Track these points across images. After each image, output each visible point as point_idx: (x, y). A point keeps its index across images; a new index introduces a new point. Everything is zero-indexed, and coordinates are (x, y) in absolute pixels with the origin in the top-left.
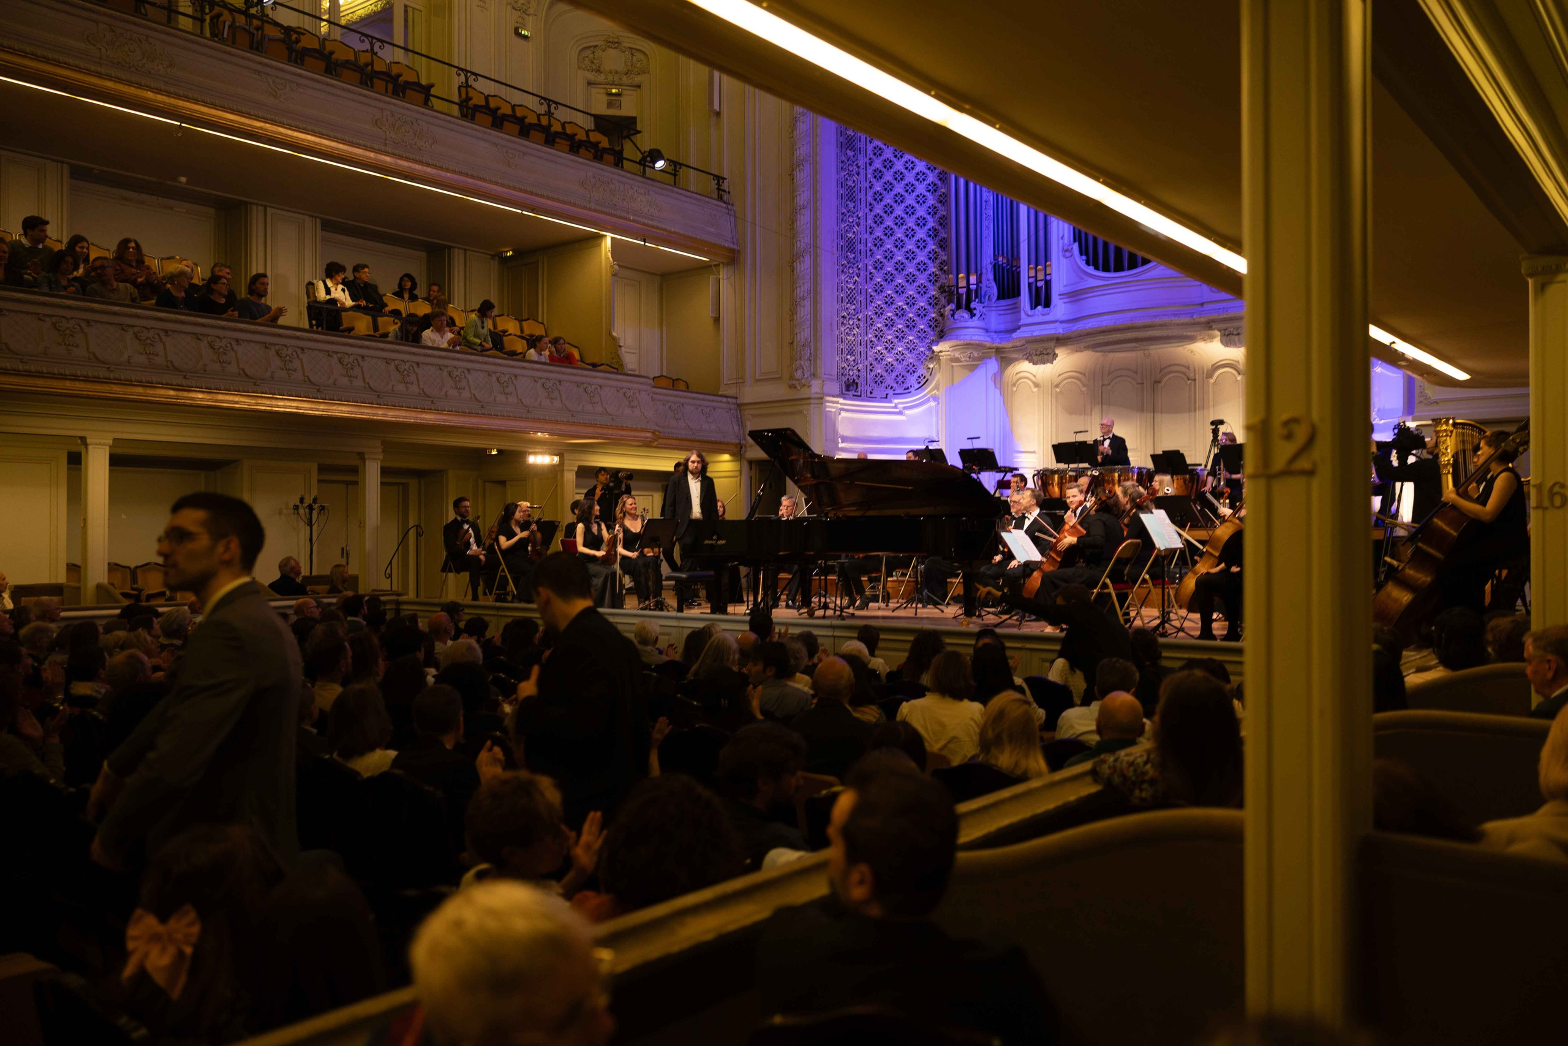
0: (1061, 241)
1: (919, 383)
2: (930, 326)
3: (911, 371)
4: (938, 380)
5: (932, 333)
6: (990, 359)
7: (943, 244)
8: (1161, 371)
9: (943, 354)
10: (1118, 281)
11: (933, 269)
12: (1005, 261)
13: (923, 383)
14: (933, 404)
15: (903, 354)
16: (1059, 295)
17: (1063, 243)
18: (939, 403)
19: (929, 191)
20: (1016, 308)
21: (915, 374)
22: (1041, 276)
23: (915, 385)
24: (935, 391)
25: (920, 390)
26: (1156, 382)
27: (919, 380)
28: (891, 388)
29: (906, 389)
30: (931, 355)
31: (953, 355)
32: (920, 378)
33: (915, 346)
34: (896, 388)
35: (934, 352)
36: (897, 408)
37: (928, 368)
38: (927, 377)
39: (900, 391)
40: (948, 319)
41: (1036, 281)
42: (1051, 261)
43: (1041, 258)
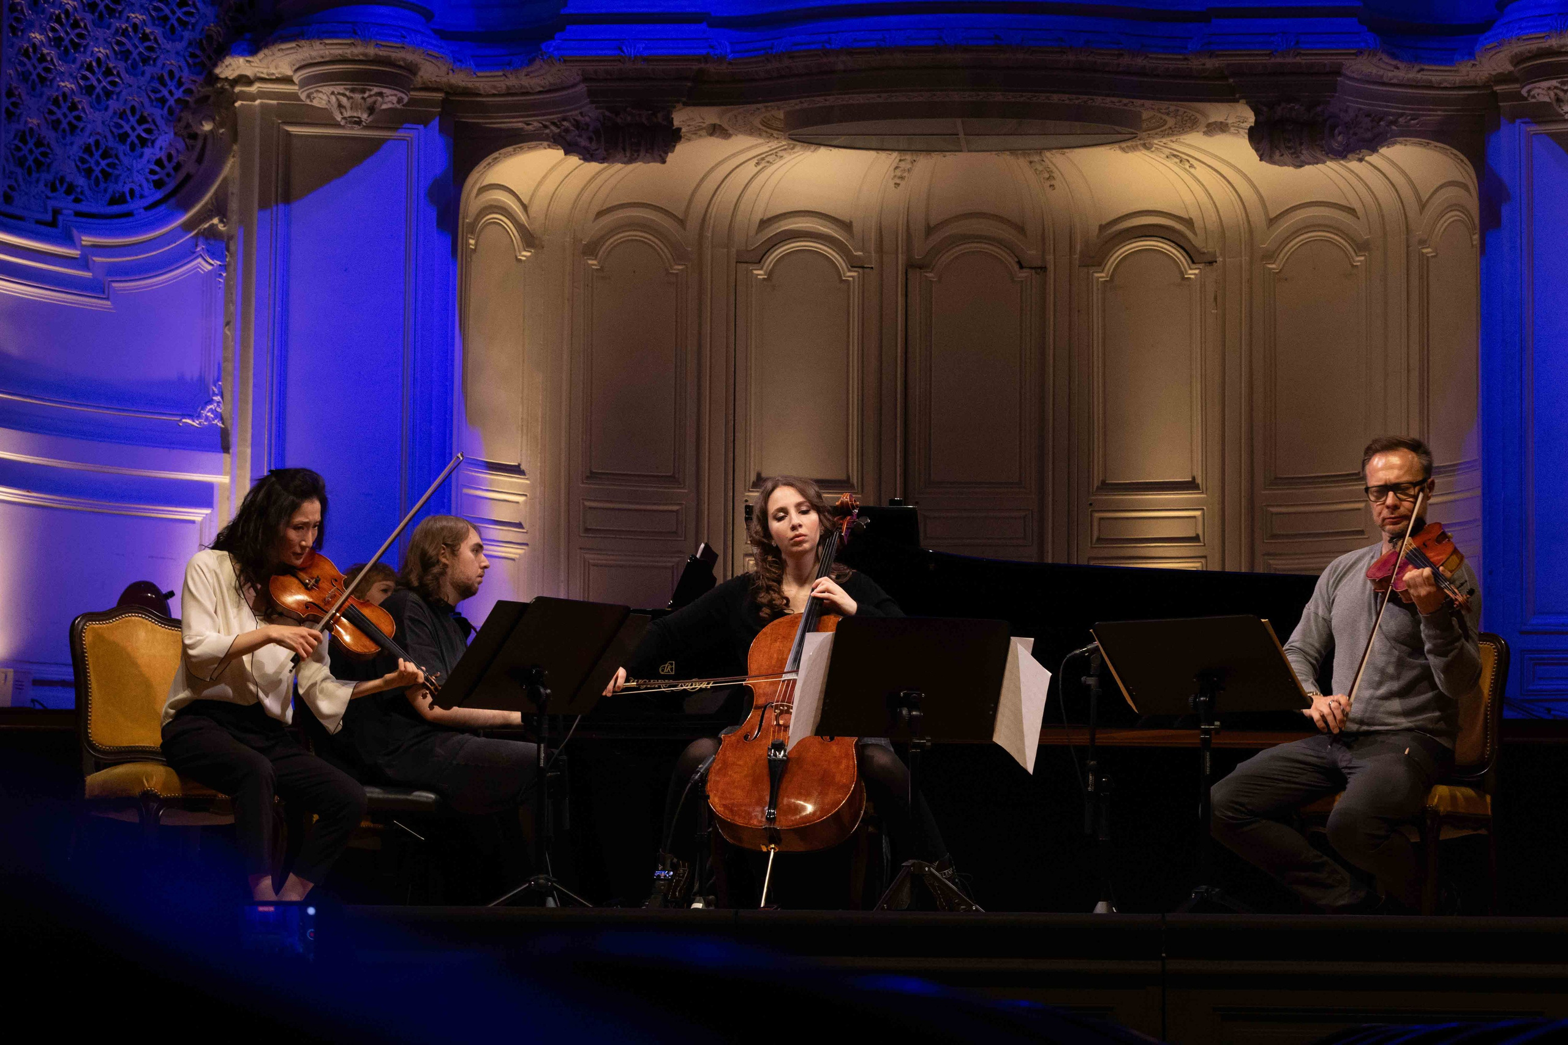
1: (159, 184)
3: (133, 137)
4: (225, 179)
6: (423, 120)
9: (254, 89)
13: (174, 185)
14: (205, 265)
15: (108, 72)
21: (148, 151)
23: (148, 189)
24: (216, 221)
25: (162, 208)
26: (912, 265)
27: (161, 174)
28: (70, 189)
29: (118, 199)
30: (207, 90)
31: (295, 96)
32: (162, 166)
33: (150, 49)
34: (87, 192)
35: (217, 79)
36: (86, 267)
37: (194, 136)
38: (190, 167)
39: (97, 207)
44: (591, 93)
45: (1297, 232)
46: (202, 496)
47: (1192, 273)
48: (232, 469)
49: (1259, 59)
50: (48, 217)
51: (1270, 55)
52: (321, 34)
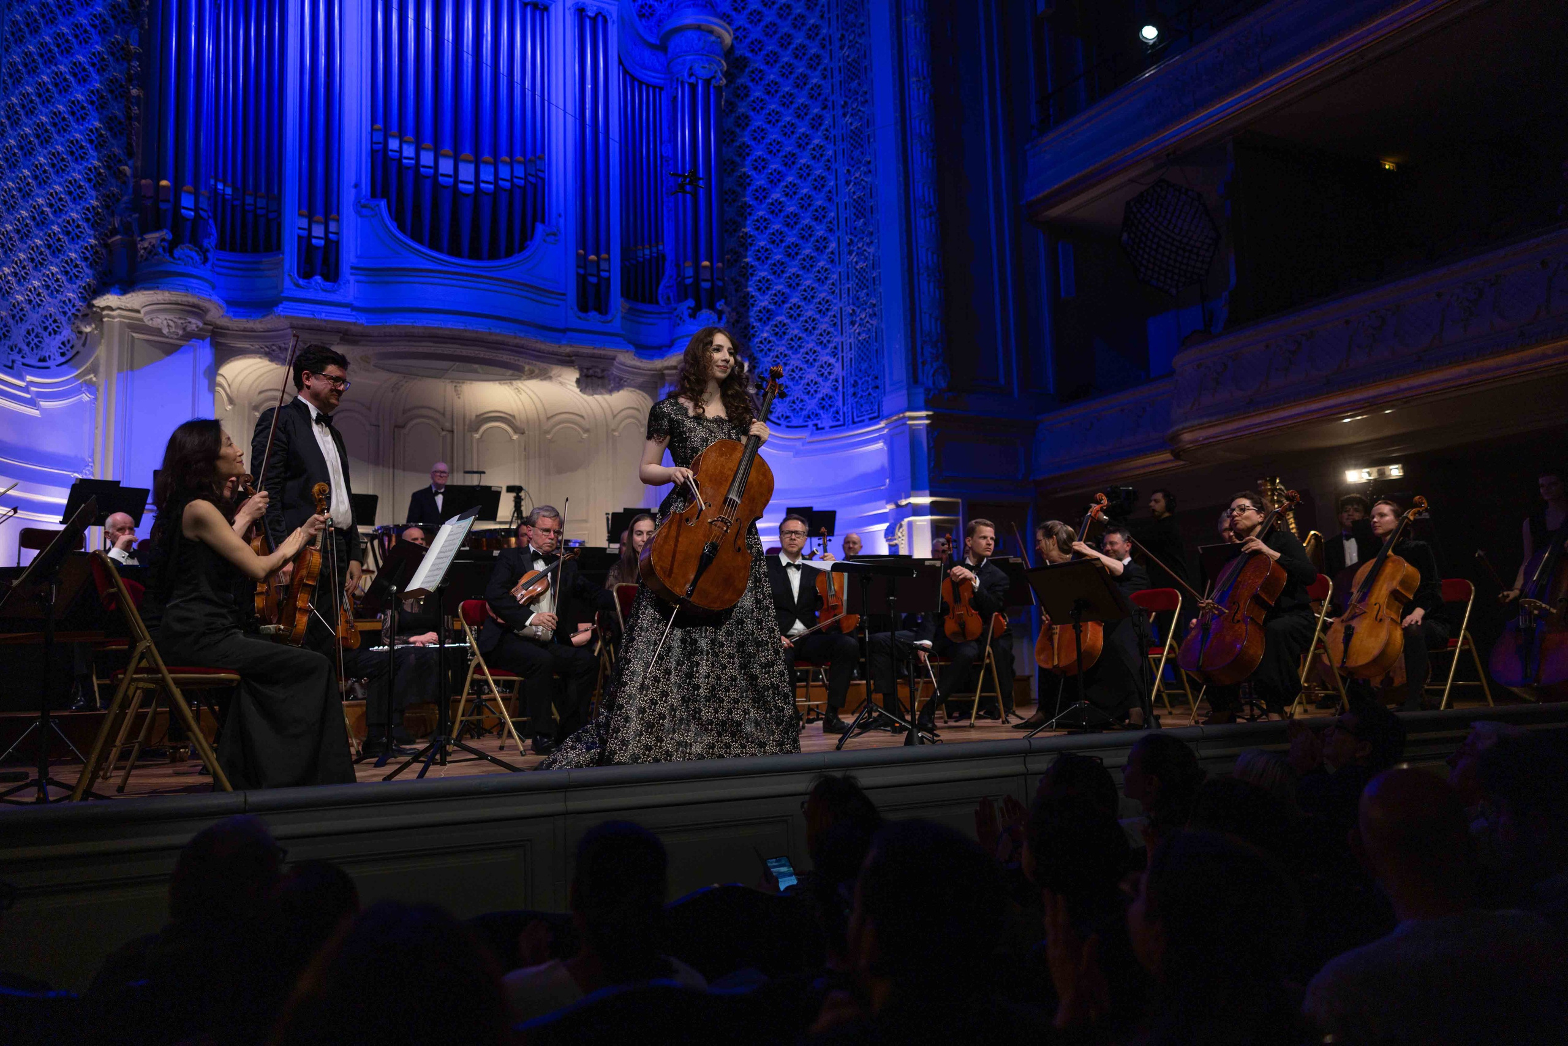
0: (353, 191)
1: (63, 354)
2: (86, 259)
3: (50, 329)
4: (97, 357)
5: (87, 271)
6: (203, 338)
7: (113, 127)
9: (114, 313)
10: (464, 270)
11: (93, 160)
12: (229, 191)
13: (71, 356)
14: (86, 397)
15: (39, 294)
16: (352, 268)
17: (358, 194)
18: (96, 399)
19: (94, 26)
20: (256, 269)
21: (58, 337)
22: (318, 231)
23: (58, 356)
24: (92, 376)
25: (64, 367)
26: (396, 426)
27: (64, 350)
28: (20, 351)
29: (43, 360)
30: (88, 311)
31: (141, 320)
32: (64, 345)
33: (60, 286)
34: (28, 353)
35: (93, 306)
36: (28, 392)
37: (81, 332)
38: (79, 348)
39: (33, 361)
40: (156, 254)
41: (310, 236)
42: (338, 213)
43: (319, 204)
44: (292, 334)
45: (560, 423)
47: (515, 437)
49: (587, 350)
50: (10, 364)
51: (594, 348)
52: (168, 290)
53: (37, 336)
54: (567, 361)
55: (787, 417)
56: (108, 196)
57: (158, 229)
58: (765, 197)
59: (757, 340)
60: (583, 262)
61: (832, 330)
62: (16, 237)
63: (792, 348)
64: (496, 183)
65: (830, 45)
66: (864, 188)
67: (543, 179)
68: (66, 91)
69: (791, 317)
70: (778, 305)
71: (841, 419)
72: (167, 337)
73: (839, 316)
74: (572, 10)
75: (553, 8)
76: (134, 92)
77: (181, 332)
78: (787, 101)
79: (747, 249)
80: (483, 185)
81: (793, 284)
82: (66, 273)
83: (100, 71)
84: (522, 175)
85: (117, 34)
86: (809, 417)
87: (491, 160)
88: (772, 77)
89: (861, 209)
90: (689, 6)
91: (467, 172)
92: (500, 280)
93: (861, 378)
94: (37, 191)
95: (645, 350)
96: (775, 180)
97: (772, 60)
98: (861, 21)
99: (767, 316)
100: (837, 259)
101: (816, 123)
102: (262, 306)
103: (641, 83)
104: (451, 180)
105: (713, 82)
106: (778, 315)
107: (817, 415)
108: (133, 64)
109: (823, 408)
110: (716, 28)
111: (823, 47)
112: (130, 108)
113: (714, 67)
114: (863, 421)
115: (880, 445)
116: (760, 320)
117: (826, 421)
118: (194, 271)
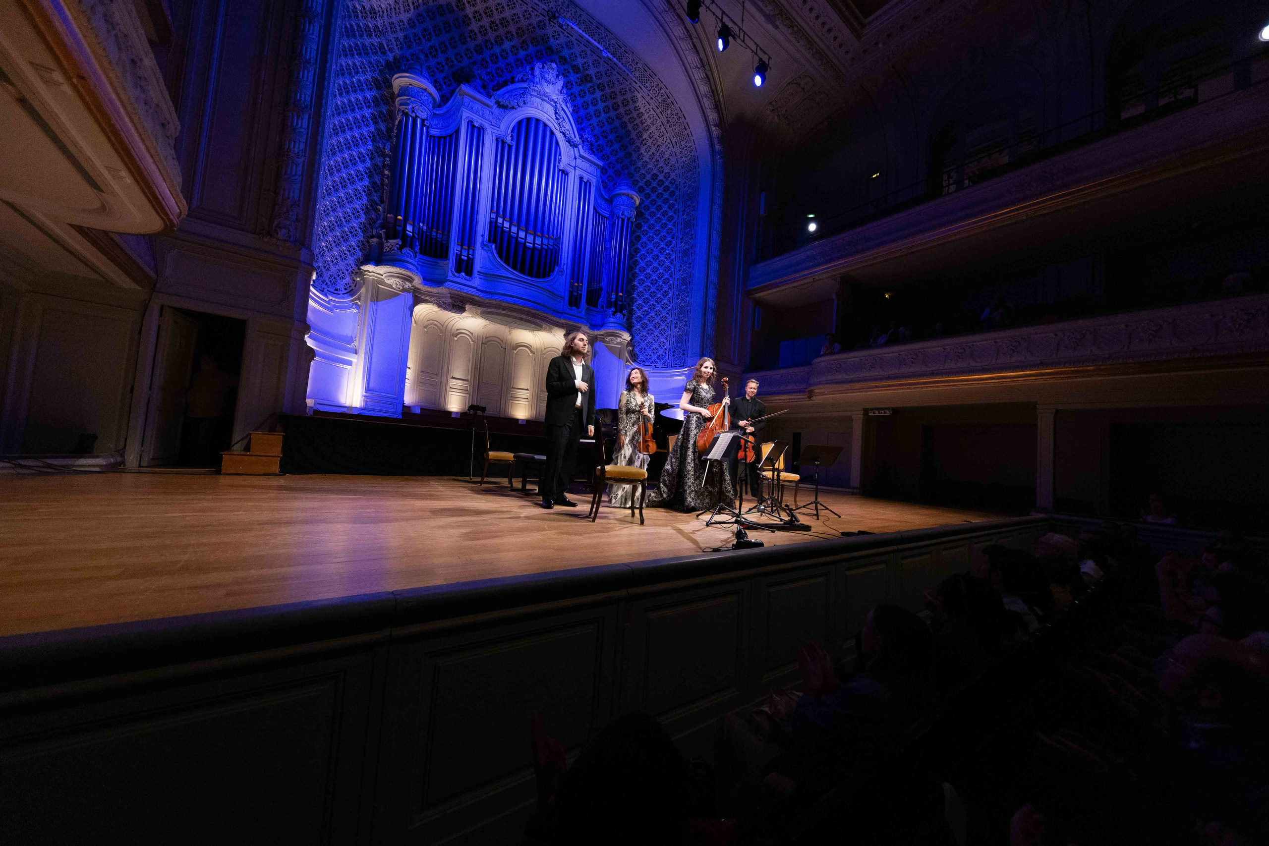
0: (481, 237)
1: (346, 289)
2: (359, 247)
3: (341, 276)
4: (362, 292)
5: (360, 253)
6: (409, 292)
7: (375, 187)
8: (486, 338)
9: (370, 274)
10: (525, 281)
11: (365, 200)
12: (425, 228)
13: (349, 290)
14: (355, 311)
16: (478, 272)
17: (483, 239)
18: (359, 312)
19: (370, 137)
20: (436, 265)
21: (344, 281)
22: (465, 253)
23: (343, 290)
24: (359, 301)
25: (346, 295)
26: (482, 343)
27: (346, 287)
28: (327, 284)
29: (336, 290)
31: (383, 279)
32: (347, 285)
33: (346, 257)
34: (331, 286)
35: (361, 269)
36: (329, 304)
37: (354, 280)
38: (353, 287)
39: (332, 290)
40: (393, 250)
41: (461, 255)
42: (474, 247)
43: (466, 242)
44: (451, 297)
45: (550, 351)
46: (349, 363)
47: (531, 354)
48: (358, 358)
50: (322, 289)
51: (573, 323)
52: (400, 267)
53: (334, 278)
54: (561, 326)
55: (644, 361)
56: (370, 219)
57: (395, 238)
58: (644, 271)
59: (634, 328)
60: (572, 285)
61: (666, 328)
62: (328, 229)
63: (648, 334)
64: (541, 245)
65: (678, 213)
66: (687, 273)
67: (559, 247)
68: (355, 165)
69: (649, 321)
70: (645, 316)
71: (667, 365)
72: (394, 289)
73: (670, 324)
74: (578, 177)
75: (570, 175)
76: (386, 172)
77: (401, 288)
78: (657, 233)
79: (634, 291)
80: (536, 245)
81: (652, 307)
82: (350, 251)
83: (371, 159)
84: (552, 244)
85: (379, 142)
86: (653, 362)
87: (541, 235)
88: (652, 222)
89: (686, 281)
90: (625, 185)
91: (530, 238)
92: (540, 287)
93: (677, 350)
94: (339, 209)
95: (593, 327)
96: (649, 264)
97: (653, 214)
98: (694, 205)
99: (640, 319)
100: (671, 300)
101: (668, 244)
102: (439, 283)
103: (600, 215)
104: (524, 241)
105: (631, 219)
106: (644, 320)
107: (656, 362)
108: (386, 159)
109: (659, 359)
110: (635, 197)
111: (675, 213)
112: (383, 180)
113: (632, 213)
114: (676, 367)
115: (683, 377)
116: (637, 320)
117: (660, 365)
118: (411, 261)
